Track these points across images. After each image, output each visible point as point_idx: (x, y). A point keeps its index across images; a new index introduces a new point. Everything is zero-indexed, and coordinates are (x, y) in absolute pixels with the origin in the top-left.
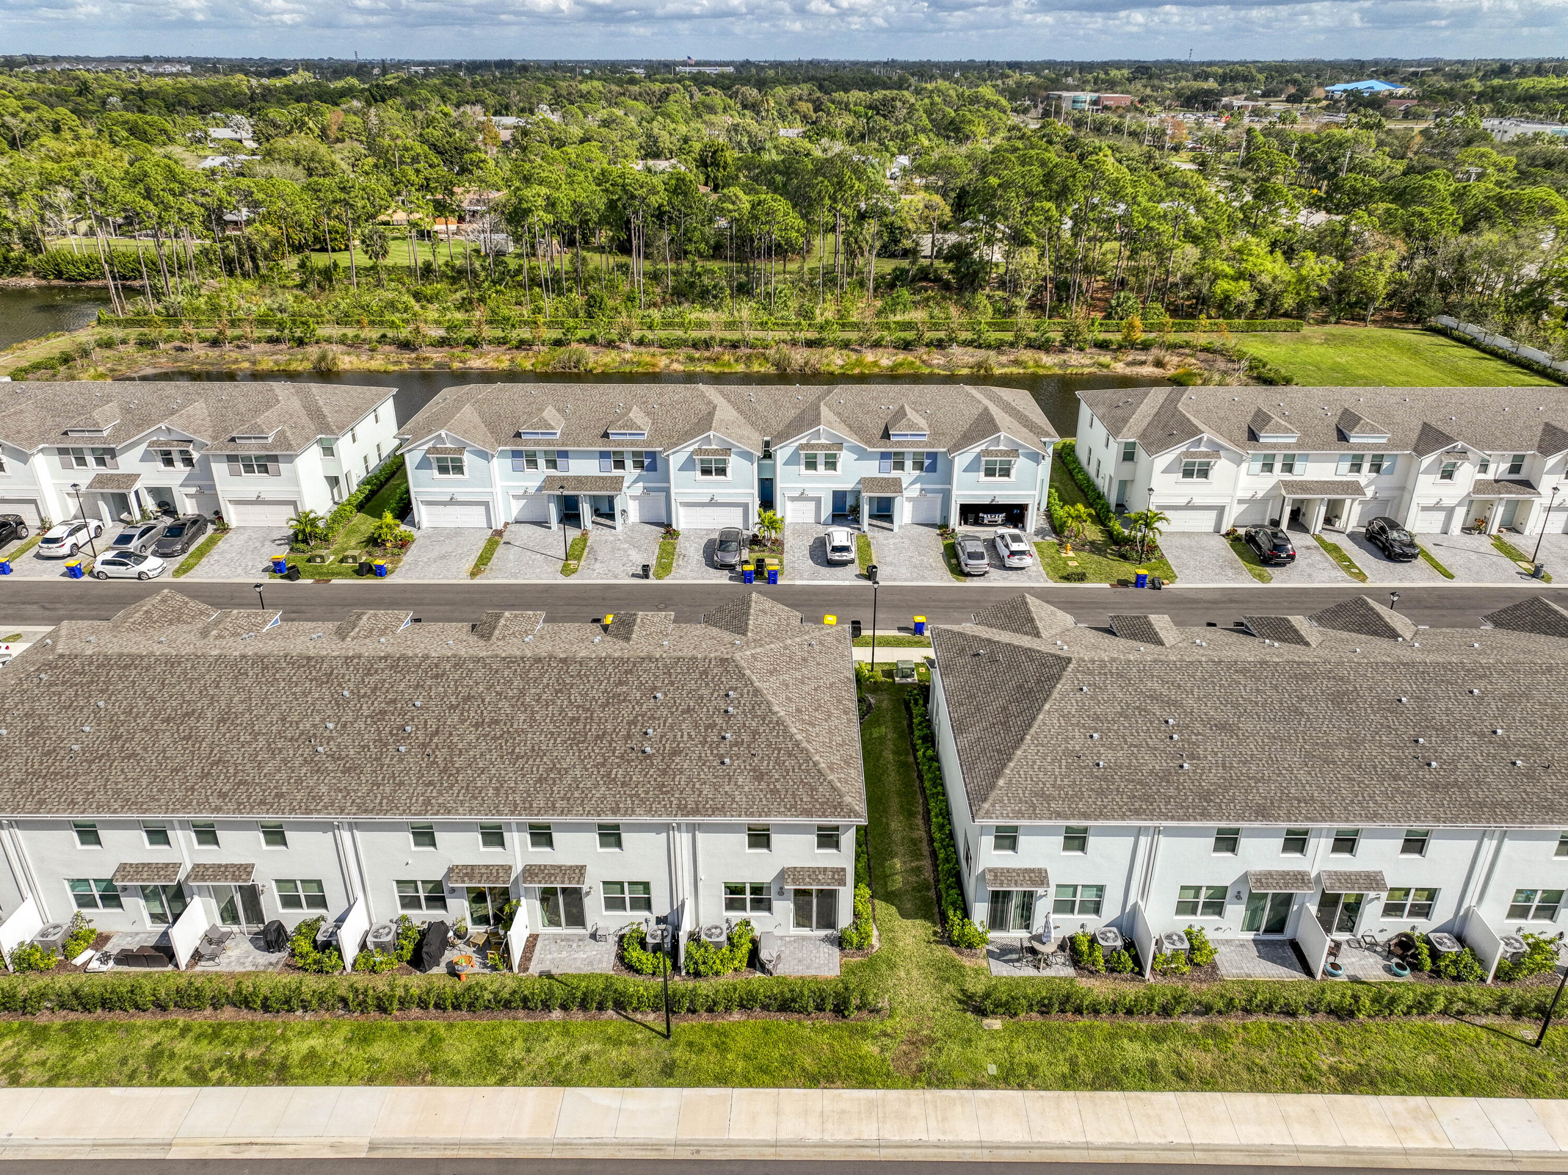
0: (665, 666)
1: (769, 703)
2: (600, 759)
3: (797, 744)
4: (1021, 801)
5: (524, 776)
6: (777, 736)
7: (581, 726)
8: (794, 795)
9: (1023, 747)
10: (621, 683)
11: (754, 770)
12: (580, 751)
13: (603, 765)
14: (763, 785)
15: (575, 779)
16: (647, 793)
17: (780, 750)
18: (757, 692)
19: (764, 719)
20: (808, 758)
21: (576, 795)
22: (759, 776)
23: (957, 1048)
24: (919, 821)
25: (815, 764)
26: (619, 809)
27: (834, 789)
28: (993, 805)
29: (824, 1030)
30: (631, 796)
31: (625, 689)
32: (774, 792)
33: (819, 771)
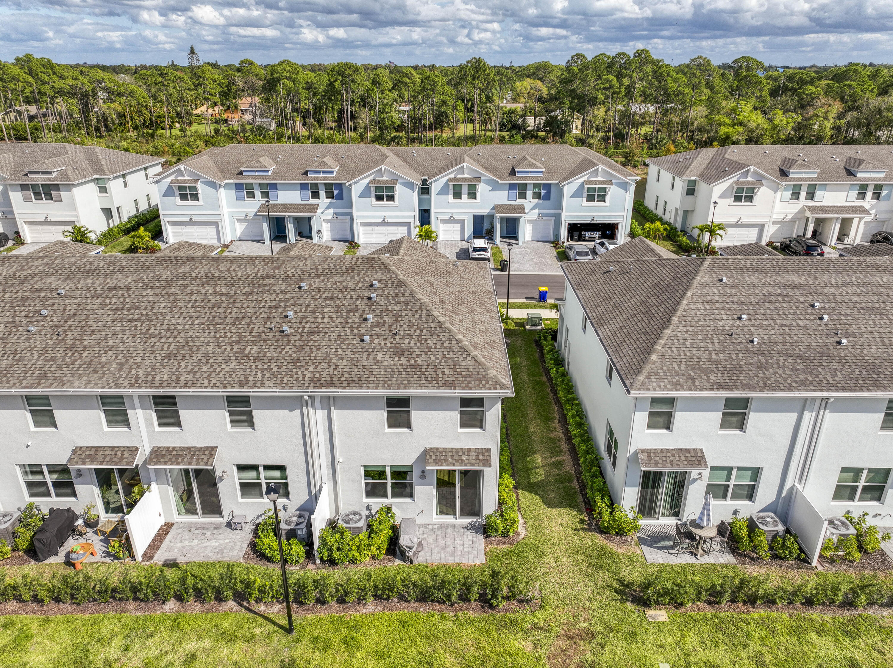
0: (314, 263)
1: (412, 292)
2: (235, 338)
3: (440, 325)
4: (677, 374)
5: (153, 352)
6: (420, 318)
7: (222, 310)
8: (435, 369)
9: (672, 327)
10: (268, 276)
11: (395, 347)
12: (216, 331)
13: (238, 343)
14: (403, 360)
15: (206, 355)
16: (280, 367)
17: (421, 330)
18: (401, 283)
19: (407, 305)
20: (451, 336)
21: (204, 369)
22: (399, 352)
23: (622, 644)
24: (556, 424)
25: (458, 342)
26: (247, 381)
27: (477, 363)
28: (648, 377)
29: (469, 622)
30: (262, 370)
31: (271, 281)
32: (415, 366)
33: (462, 348)
